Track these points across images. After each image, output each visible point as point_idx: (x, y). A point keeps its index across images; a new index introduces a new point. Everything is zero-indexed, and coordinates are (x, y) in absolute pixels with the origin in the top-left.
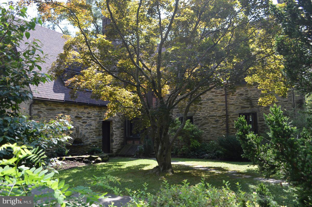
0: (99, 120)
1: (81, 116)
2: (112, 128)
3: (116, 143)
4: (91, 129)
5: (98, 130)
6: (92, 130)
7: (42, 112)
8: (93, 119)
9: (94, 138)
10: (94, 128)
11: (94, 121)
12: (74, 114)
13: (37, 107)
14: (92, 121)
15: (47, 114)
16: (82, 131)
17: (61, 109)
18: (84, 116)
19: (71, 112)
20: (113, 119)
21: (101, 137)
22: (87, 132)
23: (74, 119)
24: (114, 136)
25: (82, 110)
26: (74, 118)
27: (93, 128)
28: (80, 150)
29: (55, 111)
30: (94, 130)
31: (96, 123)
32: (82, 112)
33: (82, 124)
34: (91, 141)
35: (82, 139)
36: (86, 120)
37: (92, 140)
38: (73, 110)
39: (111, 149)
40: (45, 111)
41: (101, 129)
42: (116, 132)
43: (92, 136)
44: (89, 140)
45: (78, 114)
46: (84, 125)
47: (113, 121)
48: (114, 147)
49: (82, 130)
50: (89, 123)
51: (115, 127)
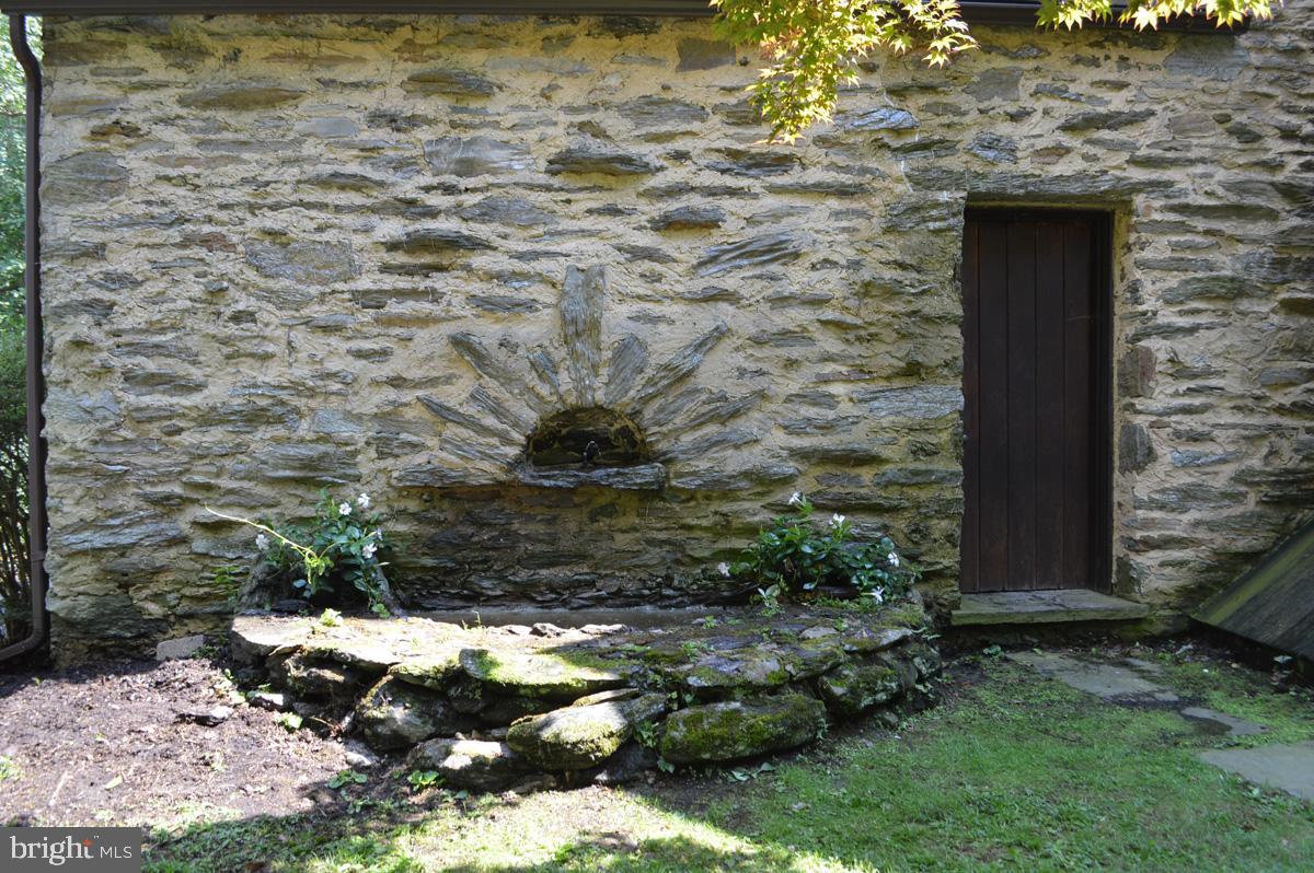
0: (905, 188)
1: (634, 150)
2: (1134, 288)
3: (1184, 479)
4: (781, 301)
5: (899, 306)
6: (797, 316)
7: (130, 131)
8: (814, 175)
9: (830, 401)
10: (832, 283)
11: (834, 203)
12: (531, 136)
13: (87, 90)
14: (798, 201)
15: (196, 153)
16: (655, 320)
17: (356, 85)
18: (679, 145)
19: (497, 105)
20: (1138, 175)
21: (945, 400)
22: (720, 334)
23: (531, 187)
24: (1163, 394)
25: (646, 81)
26: (543, 179)
27: (822, 290)
28: (622, 541)
29: (286, 111)
30: (829, 314)
31: (870, 228)
32: (646, 108)
33: (646, 240)
34: (779, 438)
35: (649, 412)
36: (711, 192)
37: (788, 429)
38: (526, 85)
39: (1118, 550)
40: (167, 121)
41: (949, 303)
42: (1181, 345)
43: (794, 387)
44: (748, 425)
45: (599, 133)
46: (685, 248)
47: (1139, 200)
48: (1147, 524)
49: (655, 309)
50: (751, 232)
51: (1173, 280)
